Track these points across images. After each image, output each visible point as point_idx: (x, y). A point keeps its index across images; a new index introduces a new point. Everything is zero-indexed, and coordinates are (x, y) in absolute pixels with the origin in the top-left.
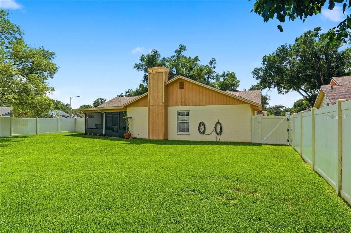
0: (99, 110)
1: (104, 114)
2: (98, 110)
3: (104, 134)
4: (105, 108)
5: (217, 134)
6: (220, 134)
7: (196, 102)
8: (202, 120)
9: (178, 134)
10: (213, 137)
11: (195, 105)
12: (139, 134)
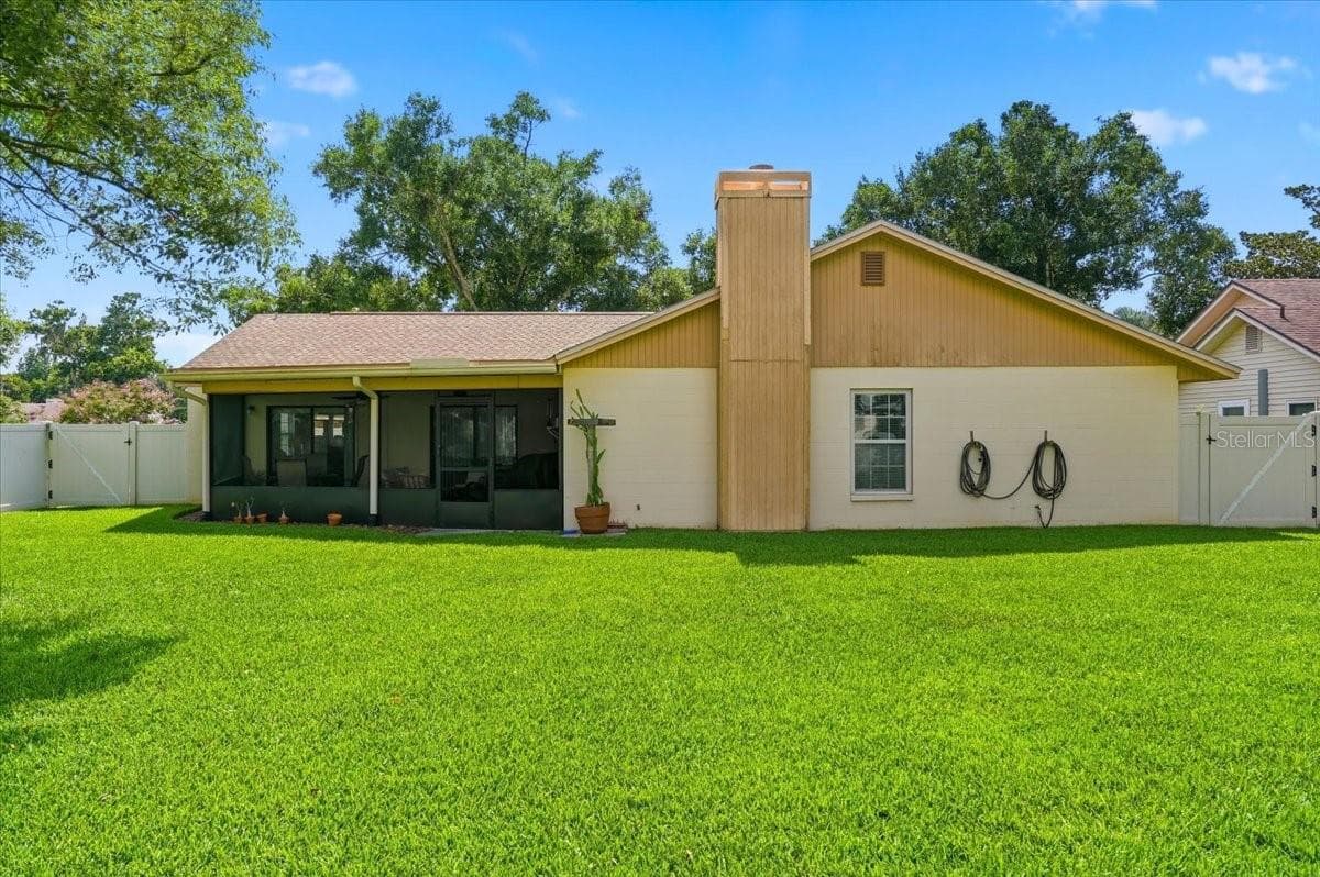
0: (356, 381)
1: (374, 404)
2: (351, 378)
3: (373, 510)
4: (413, 365)
5: (1039, 494)
6: (1052, 494)
7: (943, 350)
8: (972, 433)
9: (855, 498)
10: (1023, 510)
11: (935, 362)
12: (639, 508)
